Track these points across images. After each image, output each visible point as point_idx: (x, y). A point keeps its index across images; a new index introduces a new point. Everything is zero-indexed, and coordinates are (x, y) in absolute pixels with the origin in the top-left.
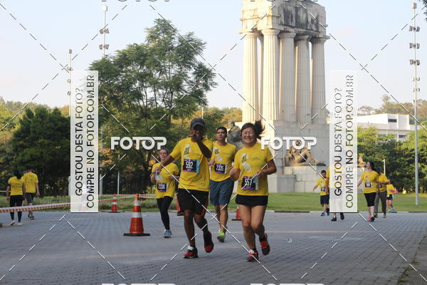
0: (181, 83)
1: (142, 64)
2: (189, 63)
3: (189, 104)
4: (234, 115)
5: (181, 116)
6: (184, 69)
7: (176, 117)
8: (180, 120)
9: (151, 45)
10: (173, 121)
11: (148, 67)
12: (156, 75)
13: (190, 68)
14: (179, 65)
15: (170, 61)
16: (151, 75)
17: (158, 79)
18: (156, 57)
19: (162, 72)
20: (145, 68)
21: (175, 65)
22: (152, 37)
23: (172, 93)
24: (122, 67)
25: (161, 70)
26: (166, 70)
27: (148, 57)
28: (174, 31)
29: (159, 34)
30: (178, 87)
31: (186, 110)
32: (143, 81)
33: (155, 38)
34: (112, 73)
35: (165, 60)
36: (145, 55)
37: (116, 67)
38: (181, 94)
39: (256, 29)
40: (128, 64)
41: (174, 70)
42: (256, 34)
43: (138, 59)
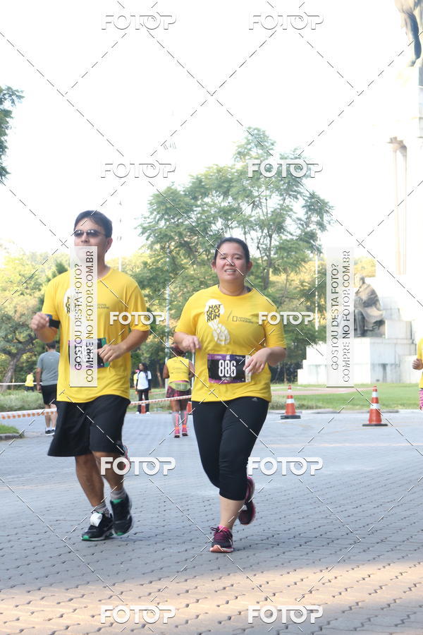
0: (284, 221)
1: (226, 194)
2: (295, 191)
3: (296, 252)
4: (363, 267)
5: (285, 270)
6: (288, 200)
7: (276, 271)
8: (283, 276)
9: (239, 166)
10: (272, 278)
11: (234, 199)
12: (247, 209)
13: (297, 198)
14: (281, 195)
15: (267, 188)
16: (238, 210)
17: (250, 216)
18: (246, 183)
19: (255, 205)
20: (230, 199)
21: (274, 195)
22: (239, 153)
23: (270, 236)
24: (195, 198)
25: (254, 202)
26: (261, 202)
27: (234, 184)
28: (273, 144)
29: (250, 150)
30: (280, 228)
31: (292, 261)
32: (228, 220)
33: (245, 155)
34: (182, 207)
35: (259, 187)
36: (230, 181)
37: (187, 199)
38: (284, 237)
39: (396, 138)
40: (205, 194)
41: (273, 202)
42: (396, 145)
43: (220, 186)
